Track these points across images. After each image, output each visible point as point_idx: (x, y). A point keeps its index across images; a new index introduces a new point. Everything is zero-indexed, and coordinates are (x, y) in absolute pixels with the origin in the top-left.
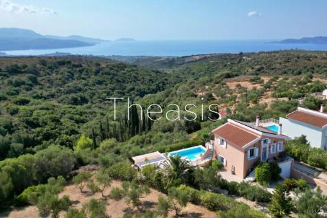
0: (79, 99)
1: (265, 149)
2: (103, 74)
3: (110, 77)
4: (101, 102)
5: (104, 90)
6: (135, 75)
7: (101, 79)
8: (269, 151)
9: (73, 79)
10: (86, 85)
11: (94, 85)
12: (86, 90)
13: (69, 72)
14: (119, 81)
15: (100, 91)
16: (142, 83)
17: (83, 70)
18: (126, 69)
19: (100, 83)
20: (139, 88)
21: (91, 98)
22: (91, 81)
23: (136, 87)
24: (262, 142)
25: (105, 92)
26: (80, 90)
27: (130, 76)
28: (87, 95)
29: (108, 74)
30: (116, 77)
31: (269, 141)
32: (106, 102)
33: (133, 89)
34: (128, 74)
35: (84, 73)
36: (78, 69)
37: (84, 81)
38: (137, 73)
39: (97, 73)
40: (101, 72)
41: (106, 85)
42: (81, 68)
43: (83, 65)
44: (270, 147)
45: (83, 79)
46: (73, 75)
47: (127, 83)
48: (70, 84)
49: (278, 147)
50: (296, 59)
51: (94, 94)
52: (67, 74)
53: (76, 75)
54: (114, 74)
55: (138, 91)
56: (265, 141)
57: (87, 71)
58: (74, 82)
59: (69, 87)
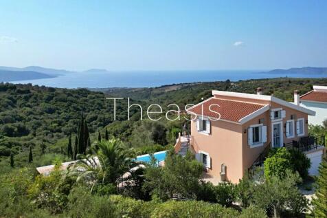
0: (16, 129)
1: (277, 128)
2: (57, 101)
3: (66, 104)
4: (47, 134)
5: (55, 120)
6: (100, 102)
7: (53, 107)
8: (285, 132)
9: (14, 107)
10: (31, 113)
11: (41, 114)
12: (30, 120)
13: (9, 98)
14: (78, 109)
15: (49, 121)
16: (107, 112)
17: (30, 97)
18: (89, 96)
19: (51, 111)
20: (102, 116)
21: (35, 129)
22: (39, 109)
23: (99, 116)
24: (272, 114)
25: (55, 122)
26: (20, 119)
27: (93, 103)
28: (28, 126)
29: (65, 101)
30: (75, 105)
31: (283, 114)
32: (54, 134)
33: (95, 118)
34: (92, 101)
35: (31, 99)
36: (23, 96)
37: (28, 109)
38: (102, 100)
39: (49, 100)
40: (54, 98)
41: (59, 113)
42: (28, 95)
43: (31, 91)
44: (285, 127)
45: (29, 106)
46: (15, 102)
47: (89, 112)
48: (8, 112)
49: (298, 128)
50: (288, 83)
51: (39, 125)
52: (7, 100)
53: (19, 102)
54: (72, 101)
55: (101, 121)
56: (277, 114)
57: (35, 98)
58: (14, 110)
59: (5, 115)
